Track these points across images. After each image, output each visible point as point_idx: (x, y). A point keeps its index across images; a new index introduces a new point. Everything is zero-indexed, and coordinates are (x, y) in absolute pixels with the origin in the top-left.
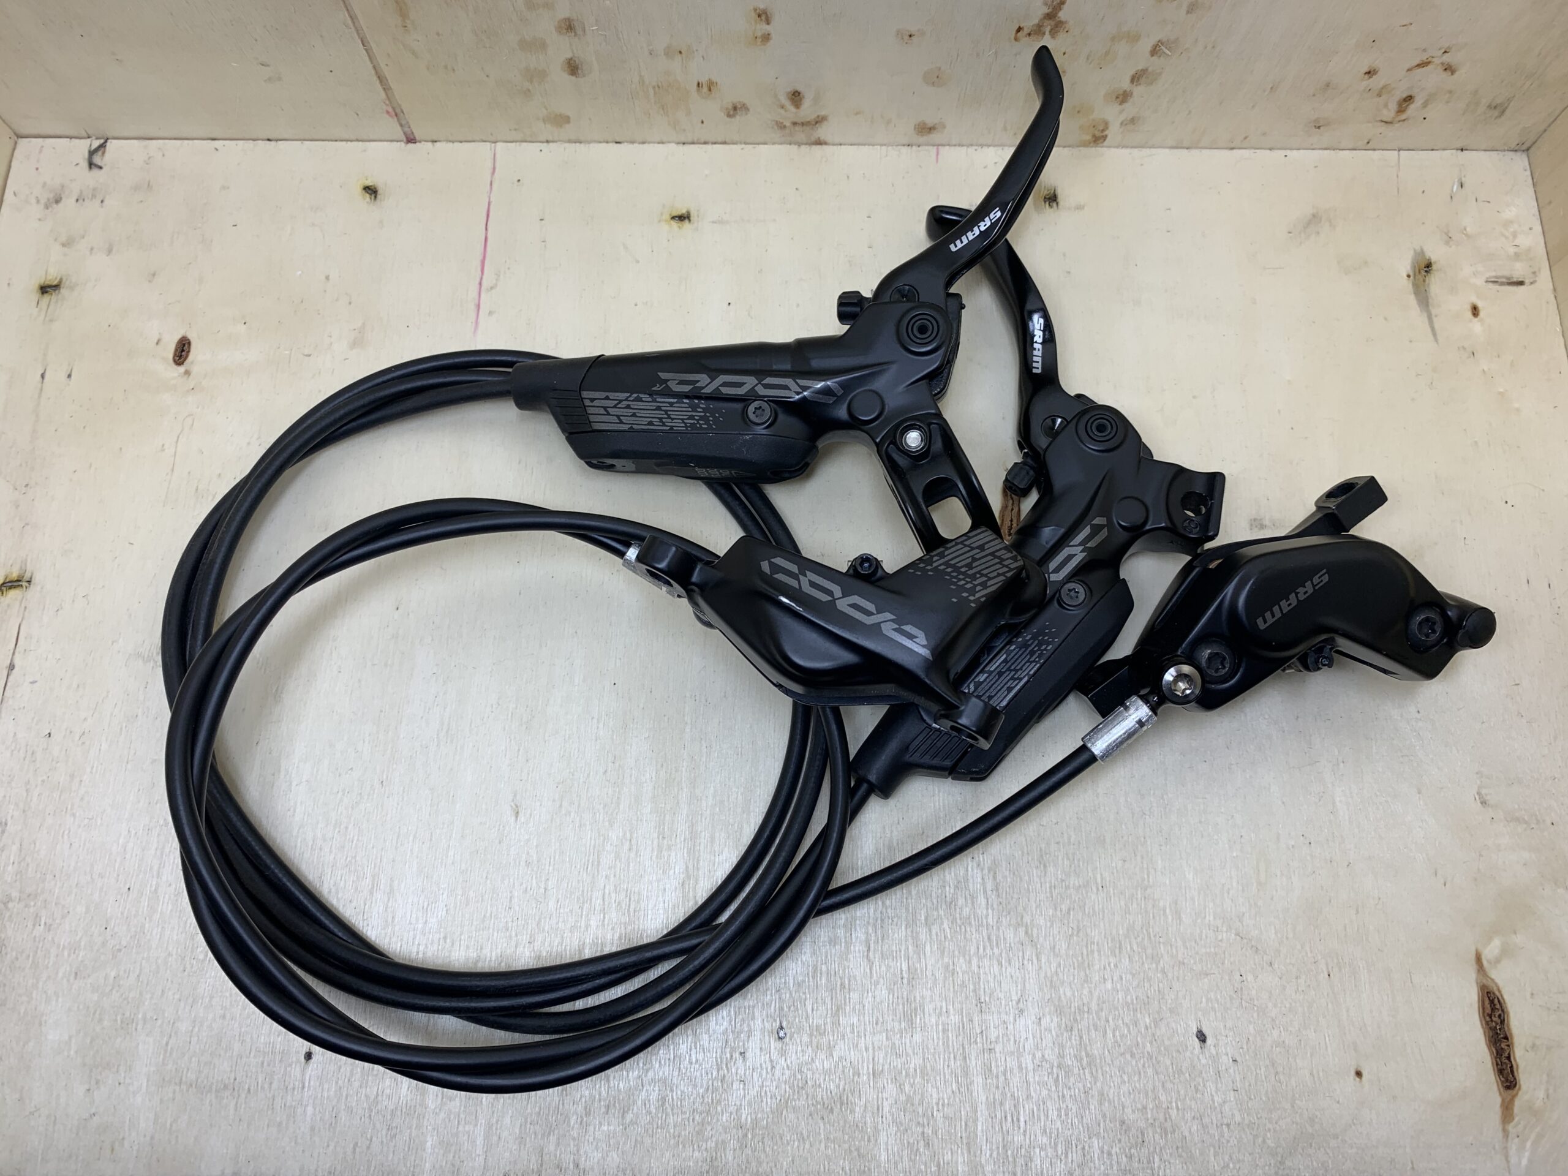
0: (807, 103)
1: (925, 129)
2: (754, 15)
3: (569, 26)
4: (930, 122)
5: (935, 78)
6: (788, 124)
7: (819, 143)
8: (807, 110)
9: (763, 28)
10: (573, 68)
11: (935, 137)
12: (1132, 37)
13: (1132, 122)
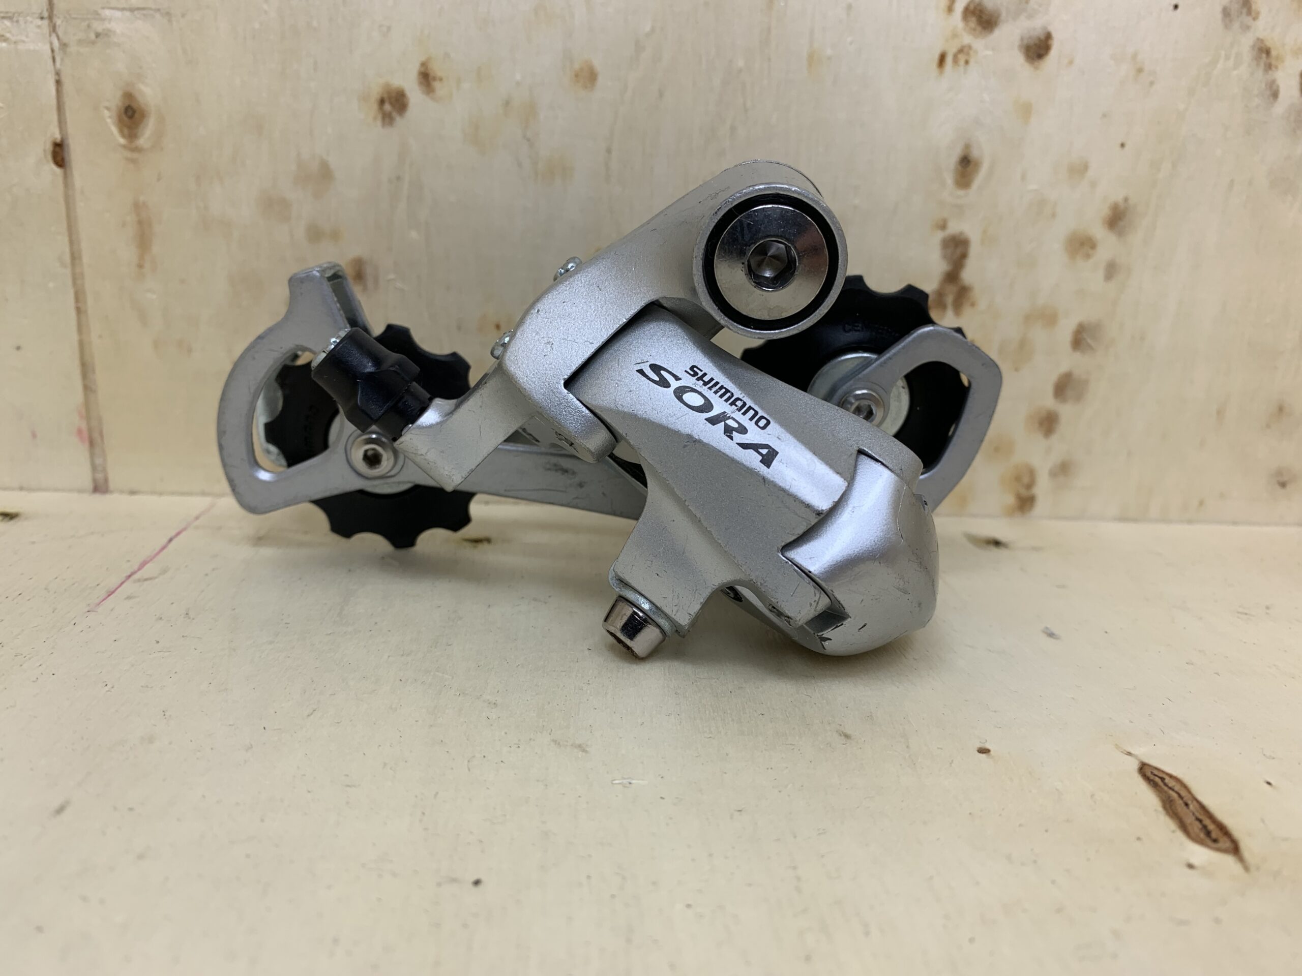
12: (1049, 318)
13: (1063, 469)
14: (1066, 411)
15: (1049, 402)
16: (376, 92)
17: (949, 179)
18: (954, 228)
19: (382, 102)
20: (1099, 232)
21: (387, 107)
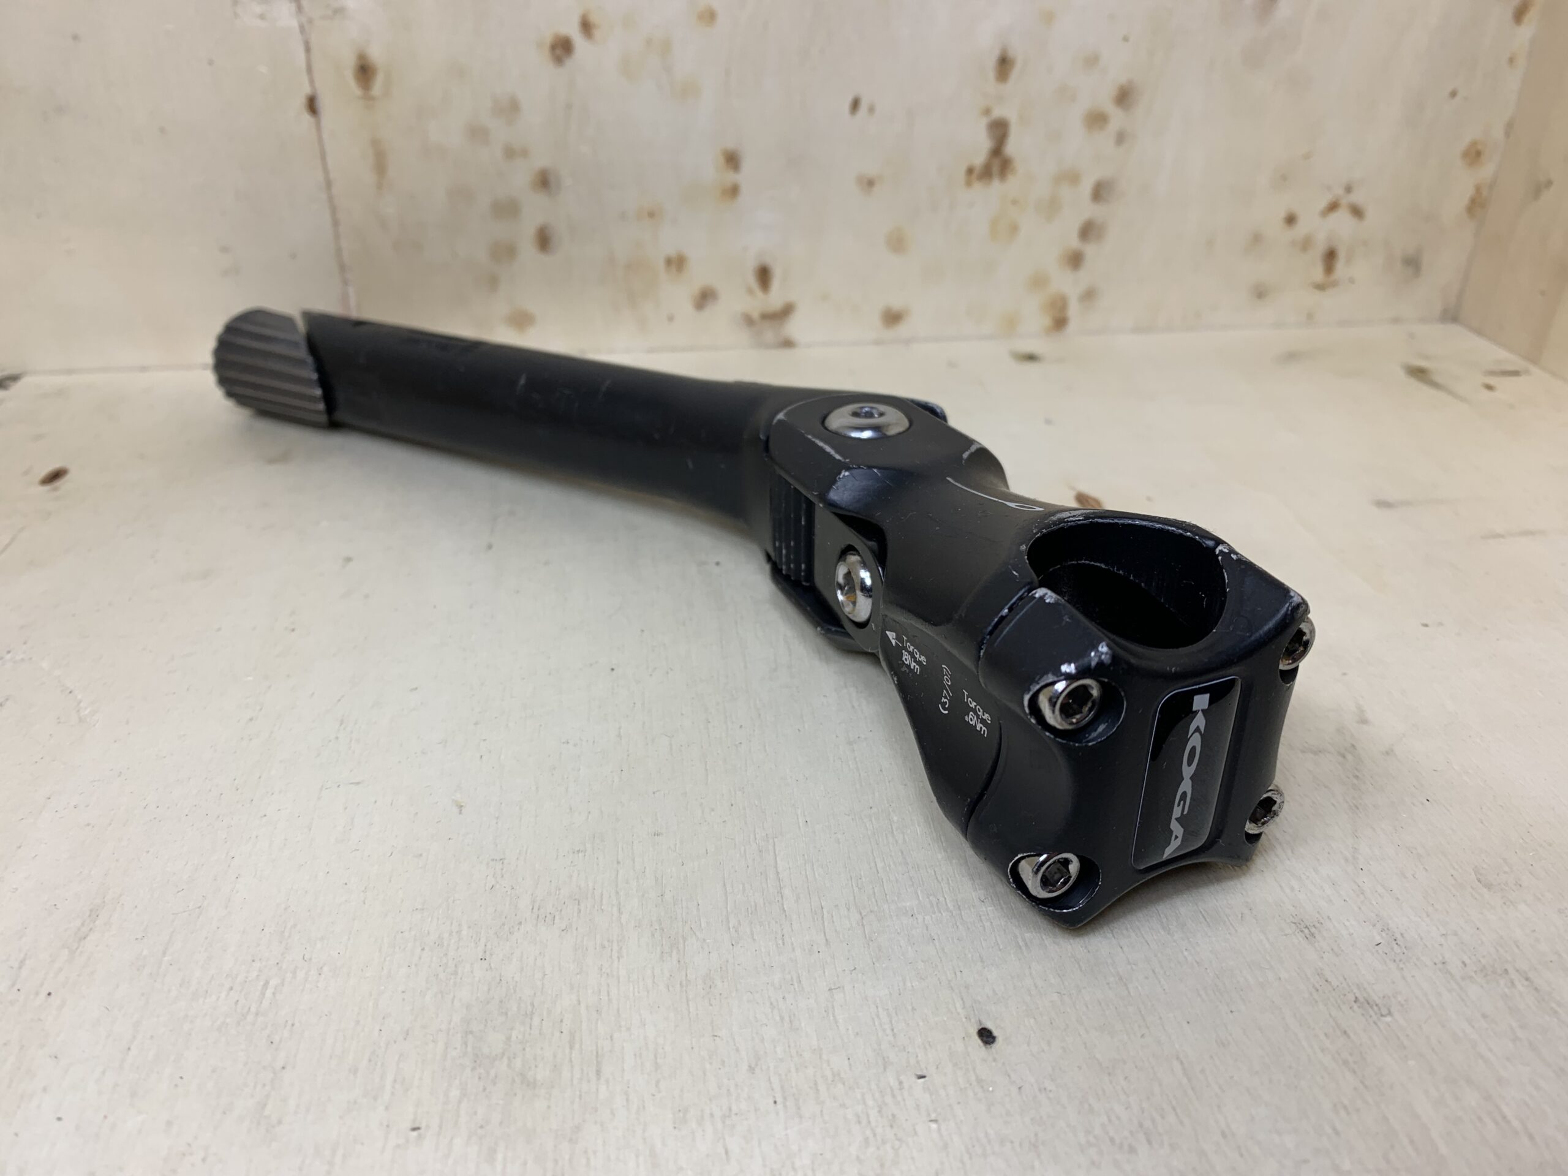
0: (776, 284)
1: (893, 318)
2: (721, 160)
3: (544, 181)
4: (896, 304)
5: (897, 243)
6: (755, 315)
7: (788, 344)
8: (775, 298)
9: (731, 177)
10: (544, 240)
11: (903, 330)
12: (1073, 178)
13: (1089, 295)
14: (1090, 250)
15: (1074, 243)
16: (548, 40)
17: (991, 74)
18: (998, 113)
19: (553, 48)
20: (1110, 108)
21: (558, 52)
